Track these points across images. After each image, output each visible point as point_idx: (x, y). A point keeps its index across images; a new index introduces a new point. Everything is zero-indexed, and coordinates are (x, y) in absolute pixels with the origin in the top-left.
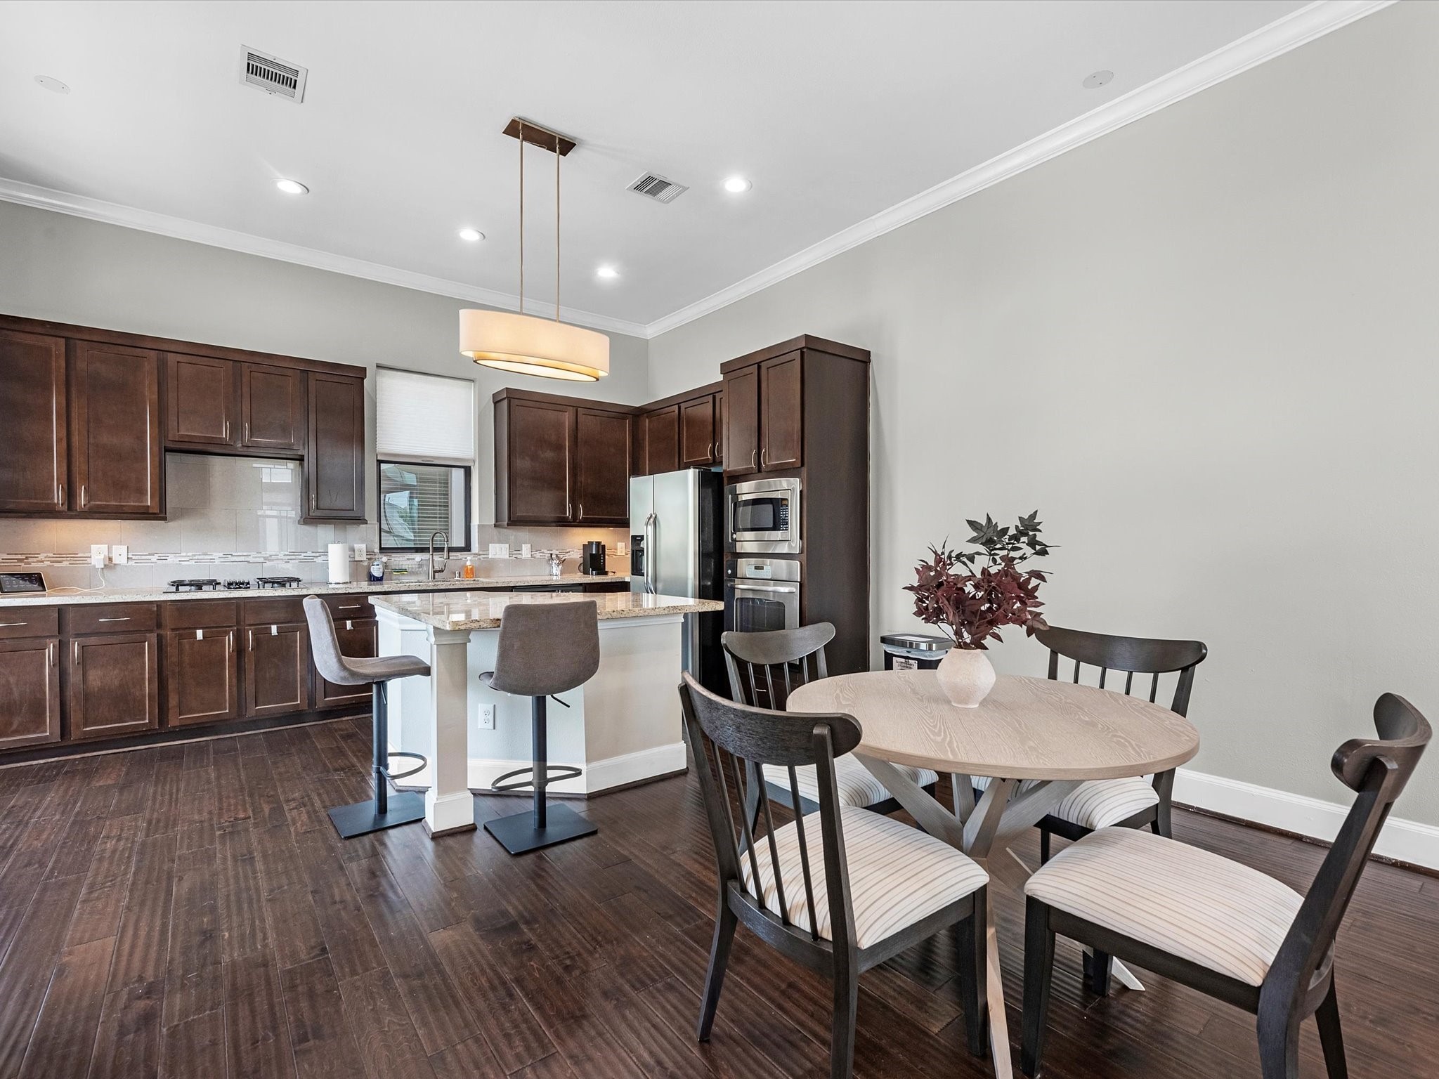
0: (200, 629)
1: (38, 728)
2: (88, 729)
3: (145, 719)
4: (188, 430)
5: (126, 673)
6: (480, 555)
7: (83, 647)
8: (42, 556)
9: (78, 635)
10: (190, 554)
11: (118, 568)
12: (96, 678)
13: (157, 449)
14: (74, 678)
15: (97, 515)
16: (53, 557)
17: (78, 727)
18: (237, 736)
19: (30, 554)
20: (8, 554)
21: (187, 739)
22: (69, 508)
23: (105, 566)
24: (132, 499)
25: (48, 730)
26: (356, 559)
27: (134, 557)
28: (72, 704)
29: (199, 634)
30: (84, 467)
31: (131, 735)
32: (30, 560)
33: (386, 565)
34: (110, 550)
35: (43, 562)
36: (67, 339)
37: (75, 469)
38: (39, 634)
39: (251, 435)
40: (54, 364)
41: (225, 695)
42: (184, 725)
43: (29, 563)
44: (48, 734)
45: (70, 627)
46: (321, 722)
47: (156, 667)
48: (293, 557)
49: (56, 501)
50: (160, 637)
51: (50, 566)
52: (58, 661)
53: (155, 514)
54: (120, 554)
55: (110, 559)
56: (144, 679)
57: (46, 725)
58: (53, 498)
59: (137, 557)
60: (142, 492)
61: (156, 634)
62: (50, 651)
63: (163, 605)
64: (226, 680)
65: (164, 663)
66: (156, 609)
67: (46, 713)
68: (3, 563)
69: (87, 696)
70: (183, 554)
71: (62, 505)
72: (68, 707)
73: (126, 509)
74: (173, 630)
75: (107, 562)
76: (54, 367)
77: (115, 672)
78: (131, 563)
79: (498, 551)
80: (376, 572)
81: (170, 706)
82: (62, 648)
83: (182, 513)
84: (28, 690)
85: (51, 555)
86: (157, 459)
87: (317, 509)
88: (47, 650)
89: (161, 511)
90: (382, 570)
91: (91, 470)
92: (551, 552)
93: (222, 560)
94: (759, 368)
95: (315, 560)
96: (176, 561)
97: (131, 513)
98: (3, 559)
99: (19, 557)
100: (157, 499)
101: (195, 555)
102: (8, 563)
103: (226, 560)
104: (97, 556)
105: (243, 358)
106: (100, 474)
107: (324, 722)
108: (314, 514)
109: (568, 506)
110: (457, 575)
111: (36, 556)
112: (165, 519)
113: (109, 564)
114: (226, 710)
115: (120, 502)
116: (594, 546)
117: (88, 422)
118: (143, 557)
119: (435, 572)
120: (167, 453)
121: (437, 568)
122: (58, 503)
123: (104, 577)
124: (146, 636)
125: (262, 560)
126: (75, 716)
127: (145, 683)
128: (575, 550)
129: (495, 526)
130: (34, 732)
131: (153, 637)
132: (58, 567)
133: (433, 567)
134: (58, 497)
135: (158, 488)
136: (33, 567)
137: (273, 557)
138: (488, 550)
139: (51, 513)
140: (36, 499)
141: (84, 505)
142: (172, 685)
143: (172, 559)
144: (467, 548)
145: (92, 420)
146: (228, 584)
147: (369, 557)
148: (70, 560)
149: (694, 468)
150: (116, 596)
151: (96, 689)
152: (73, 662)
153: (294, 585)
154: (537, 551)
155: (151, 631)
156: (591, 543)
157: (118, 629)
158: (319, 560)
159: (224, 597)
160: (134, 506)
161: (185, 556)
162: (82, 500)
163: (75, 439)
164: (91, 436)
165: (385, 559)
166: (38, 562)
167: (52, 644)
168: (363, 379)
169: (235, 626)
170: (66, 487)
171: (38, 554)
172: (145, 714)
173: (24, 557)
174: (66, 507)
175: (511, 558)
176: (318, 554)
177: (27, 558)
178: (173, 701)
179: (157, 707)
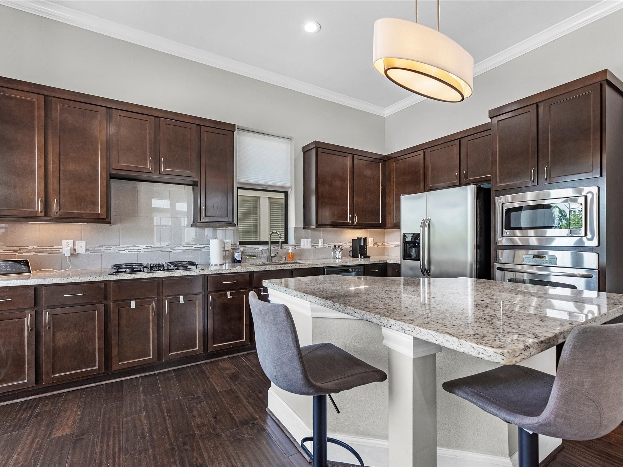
0: (133, 300)
1: (19, 377)
2: (55, 376)
3: (95, 366)
4: (125, 162)
5: (83, 333)
6: (296, 246)
7: (52, 315)
8: (30, 248)
9: (48, 307)
10: (125, 246)
11: (80, 256)
12: (61, 339)
13: (105, 174)
14: (46, 338)
15: (65, 220)
16: (37, 249)
17: (48, 374)
18: (157, 373)
19: (22, 247)
20: (7, 247)
21: (124, 377)
22: (46, 215)
23: (71, 254)
24: (88, 209)
25: (27, 378)
26: (225, 249)
27: (90, 249)
28: (44, 358)
29: (133, 304)
30: (57, 186)
31: (86, 378)
32: (22, 251)
33: (243, 253)
34: (74, 244)
35: (30, 252)
36: (45, 96)
37: (51, 187)
38: (21, 307)
39: (165, 167)
40: (36, 113)
41: (150, 346)
42: (122, 369)
43: (21, 253)
44: (26, 381)
45: (43, 301)
46: (210, 361)
47: (103, 328)
48: (188, 248)
49: (37, 210)
50: (106, 307)
51: (35, 254)
52: (34, 327)
53: (103, 219)
54: (81, 247)
55: (75, 250)
56: (95, 337)
57: (25, 374)
58: (35, 208)
59: (92, 249)
60: (95, 204)
61: (103, 305)
62: (28, 320)
63: (108, 283)
64: (150, 336)
65: (109, 324)
66: (103, 286)
67: (25, 366)
68: (4, 253)
69: (54, 351)
70: (121, 246)
71: (41, 212)
72: (41, 360)
73: (84, 216)
74: (115, 301)
75: (73, 252)
76: (36, 115)
77: (75, 333)
78: (88, 252)
79: (306, 244)
80: (238, 257)
81: (113, 356)
82: (37, 316)
83: (121, 220)
84: (12, 349)
85: (36, 247)
86: (105, 181)
87: (206, 216)
88: (26, 319)
89: (107, 217)
90: (241, 256)
91: (61, 188)
92: (335, 244)
93: (145, 250)
94: (537, 106)
95: (201, 249)
96: (117, 251)
97: (87, 218)
98: (3, 250)
99: (15, 248)
100: (105, 209)
101: (128, 247)
102: (7, 253)
103: (148, 250)
104: (66, 248)
105: (160, 115)
106: (67, 191)
107: (212, 360)
108: (204, 220)
109: (349, 215)
110: (284, 259)
111: (26, 248)
112: (110, 222)
113: (74, 253)
114: (150, 356)
115: (80, 211)
116: (362, 240)
117: (60, 154)
118: (96, 248)
119: (272, 257)
120: (111, 179)
121: (273, 254)
122: (38, 211)
123: (70, 262)
124: (96, 306)
125: (169, 250)
126: (46, 367)
127: (95, 340)
128: (347, 243)
129: (304, 228)
130: (16, 380)
131: (102, 307)
132: (41, 255)
133: (271, 254)
134: (38, 206)
135: (105, 201)
136: (24, 255)
137: (176, 248)
138: (300, 243)
139: (33, 218)
140: (23, 208)
141: (56, 213)
142: (114, 340)
143: (114, 250)
144: (286, 242)
145: (62, 154)
146: (151, 267)
147: (233, 247)
148: (48, 251)
149: (473, 184)
150: (76, 278)
151: (61, 346)
152: (45, 326)
153: (193, 267)
154: (326, 244)
155: (100, 303)
156: (359, 239)
157: (77, 302)
158: (203, 250)
159: (150, 277)
160: (90, 214)
161: (123, 248)
162: (55, 208)
163: (51, 166)
164: (61, 165)
165: (242, 249)
166: (27, 252)
167: (29, 314)
168: (233, 132)
169: (156, 297)
170: (44, 200)
171: (27, 247)
172: (95, 362)
173: (18, 249)
174: (43, 214)
175: (313, 248)
176: (203, 246)
177: (20, 249)
178: (115, 351)
179: (103, 356)
